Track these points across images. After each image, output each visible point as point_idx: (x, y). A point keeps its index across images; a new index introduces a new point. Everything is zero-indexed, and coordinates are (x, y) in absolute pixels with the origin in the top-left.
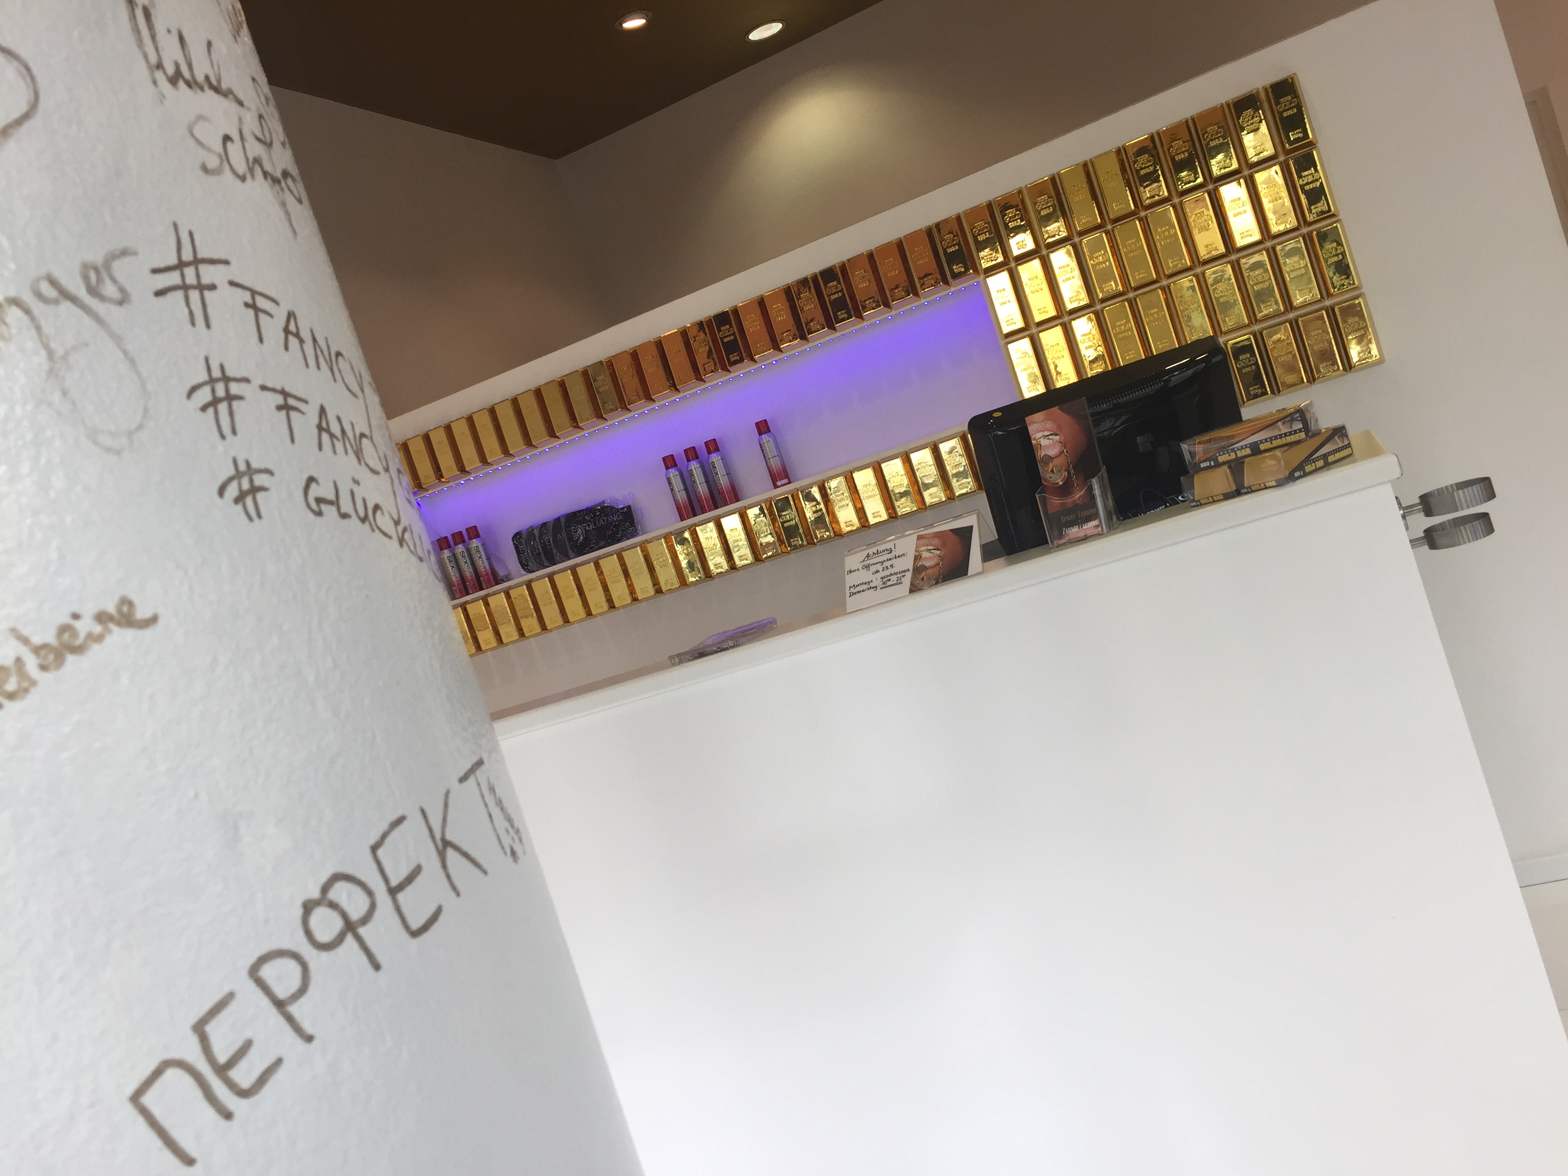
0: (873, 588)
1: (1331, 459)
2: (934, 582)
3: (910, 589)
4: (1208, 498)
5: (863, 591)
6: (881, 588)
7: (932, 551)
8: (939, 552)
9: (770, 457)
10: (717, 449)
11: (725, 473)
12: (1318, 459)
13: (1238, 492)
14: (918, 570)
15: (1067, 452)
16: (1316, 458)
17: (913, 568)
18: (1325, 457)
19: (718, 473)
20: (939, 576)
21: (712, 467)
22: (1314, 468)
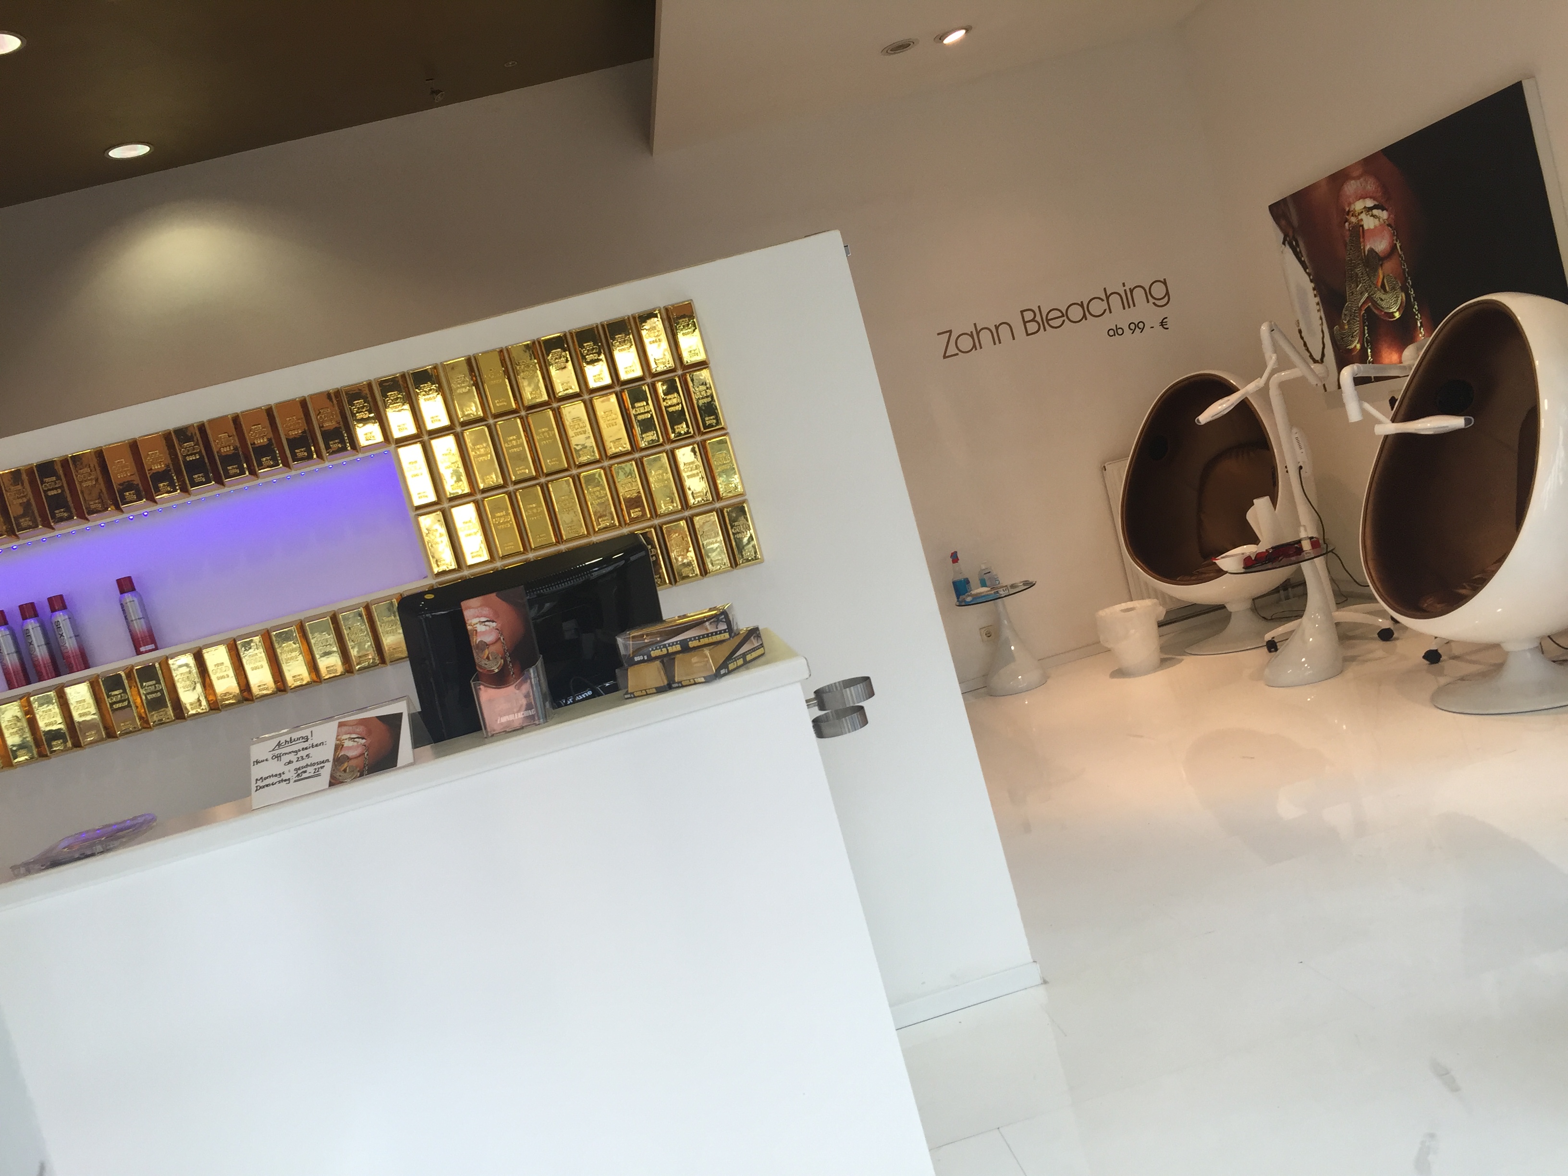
0: (285, 780)
1: (749, 658)
2: (359, 774)
3: (330, 782)
4: (641, 691)
5: (273, 784)
6: (295, 781)
7: (355, 740)
8: (364, 741)
9: (134, 619)
10: (64, 607)
11: (72, 635)
12: (738, 658)
13: (670, 686)
14: (338, 761)
15: (503, 639)
16: (737, 657)
17: (334, 759)
18: (744, 655)
19: (64, 635)
20: (365, 767)
21: (55, 627)
22: (735, 666)
